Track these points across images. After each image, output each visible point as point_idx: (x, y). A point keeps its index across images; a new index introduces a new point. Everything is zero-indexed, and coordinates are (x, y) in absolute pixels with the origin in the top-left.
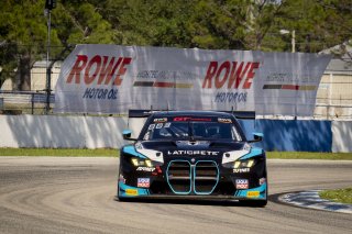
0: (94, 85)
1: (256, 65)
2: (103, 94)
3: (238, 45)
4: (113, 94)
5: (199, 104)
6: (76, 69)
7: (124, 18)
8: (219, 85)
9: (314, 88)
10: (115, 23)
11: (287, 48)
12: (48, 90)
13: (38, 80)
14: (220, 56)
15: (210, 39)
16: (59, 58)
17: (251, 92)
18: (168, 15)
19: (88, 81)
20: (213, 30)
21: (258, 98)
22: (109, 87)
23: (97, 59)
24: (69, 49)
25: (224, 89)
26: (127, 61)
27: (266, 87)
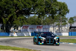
0: (25, 29)
1: (42, 26)
2: (26, 30)
3: (41, 24)
4: (27, 30)
5: (36, 30)
6: (23, 27)
7: (28, 22)
8: (38, 29)
9: (49, 29)
10: (27, 22)
11: (46, 25)
12: (20, 30)
13: (19, 29)
14: (39, 26)
15: (37, 24)
16: (21, 26)
17: (42, 29)
18: (33, 21)
19: (24, 29)
20: (38, 23)
21: (43, 30)
22: (27, 29)
23: (25, 26)
24: (22, 25)
25: (39, 29)
26: (28, 26)
27: (44, 29)
